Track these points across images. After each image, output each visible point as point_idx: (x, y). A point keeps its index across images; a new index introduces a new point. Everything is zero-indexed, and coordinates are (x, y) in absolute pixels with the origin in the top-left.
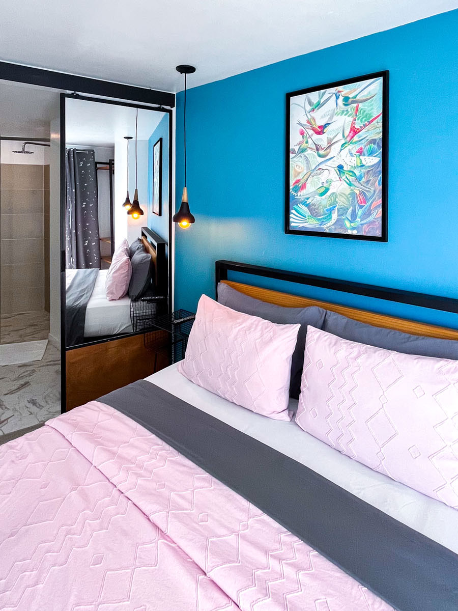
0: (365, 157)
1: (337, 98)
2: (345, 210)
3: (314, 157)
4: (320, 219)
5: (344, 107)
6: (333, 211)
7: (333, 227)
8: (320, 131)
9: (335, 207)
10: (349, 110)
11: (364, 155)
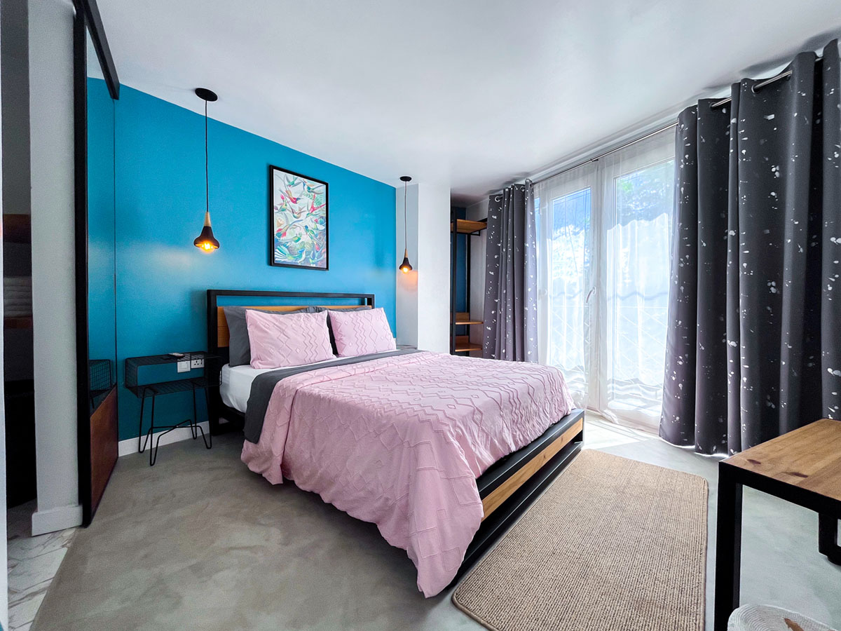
1: (304, 185)
2: (309, 252)
3: (291, 217)
4: (295, 257)
5: (308, 192)
6: (303, 253)
7: (303, 262)
8: (295, 201)
9: (304, 250)
10: (310, 195)
11: (318, 224)
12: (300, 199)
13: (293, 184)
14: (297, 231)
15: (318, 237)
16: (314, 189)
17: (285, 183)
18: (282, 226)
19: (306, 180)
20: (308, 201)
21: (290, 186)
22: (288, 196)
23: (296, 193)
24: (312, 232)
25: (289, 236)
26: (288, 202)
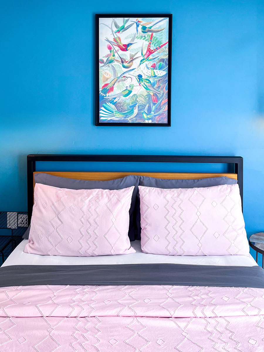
0: (157, 70)
1: (138, 26)
2: (143, 106)
3: (120, 68)
4: (124, 113)
5: (142, 33)
6: (134, 108)
7: (135, 119)
8: (125, 48)
9: (136, 104)
10: (146, 36)
11: (156, 69)
12: (132, 44)
14: (128, 82)
15: (156, 86)
16: (152, 27)
17: (113, 29)
18: (109, 80)
20: (143, 44)
21: (119, 32)
22: (116, 45)
23: (126, 38)
24: (147, 81)
25: (117, 91)
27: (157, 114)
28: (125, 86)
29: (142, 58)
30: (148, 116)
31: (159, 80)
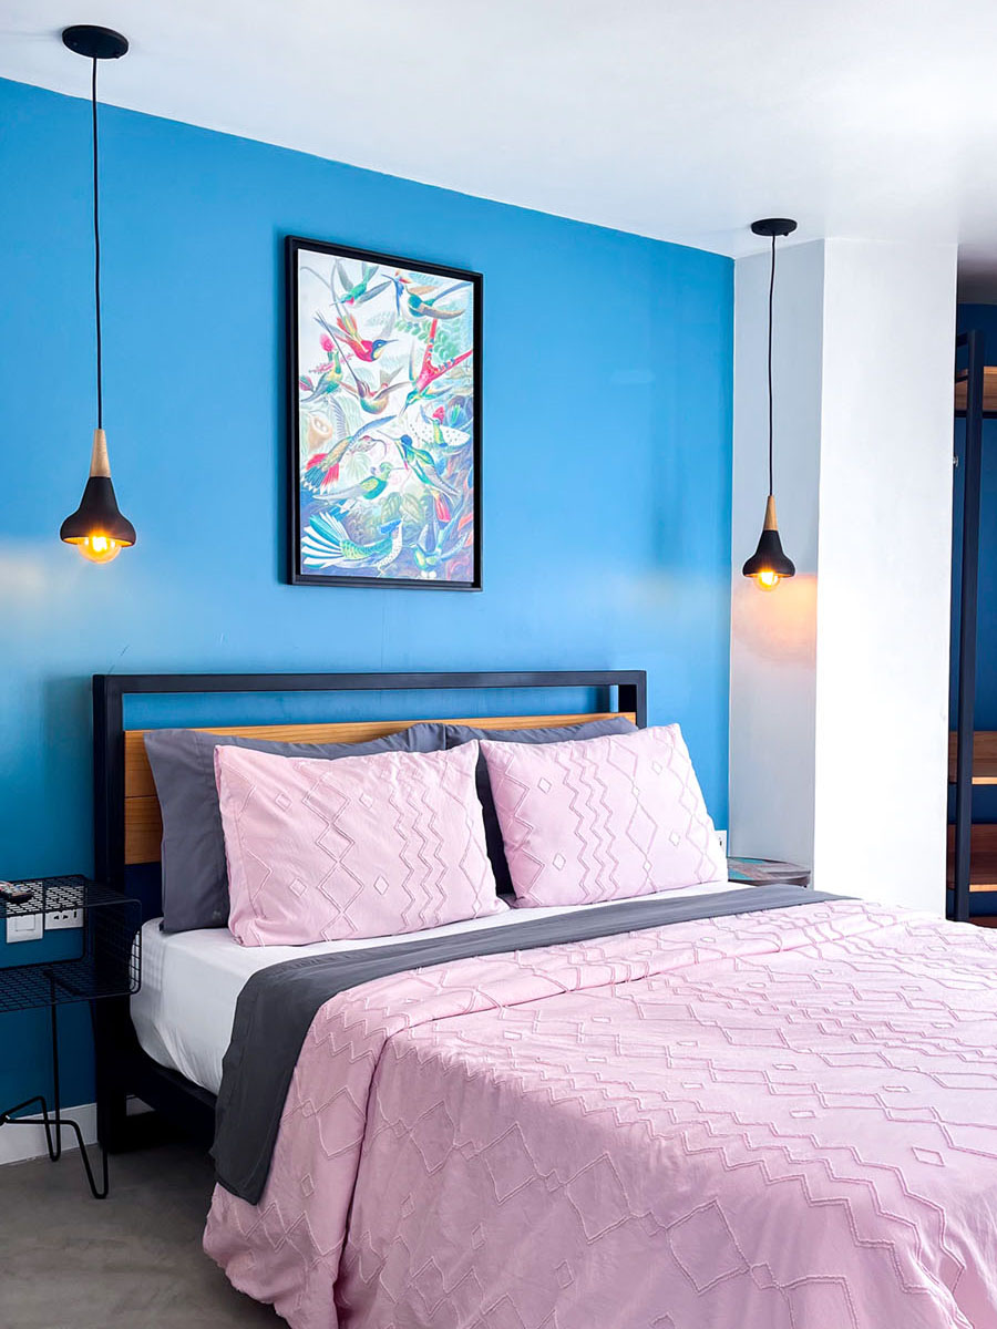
0: (449, 428)
1: (399, 292)
2: (415, 530)
3: (355, 408)
4: (369, 550)
5: (411, 315)
6: (394, 534)
7: (395, 566)
8: (367, 351)
9: (398, 523)
10: (421, 326)
11: (446, 425)
12: (385, 342)
13: (361, 294)
14: (376, 456)
15: (446, 472)
16: (434, 300)
17: (336, 291)
18: (325, 444)
19: (405, 273)
20: (413, 347)
21: (352, 301)
22: (345, 338)
23: (371, 323)
24: (425, 458)
25: (347, 480)
26: (345, 360)
27: (449, 554)
28: (369, 467)
29: (410, 388)
30: (428, 560)
31: (453, 457)
